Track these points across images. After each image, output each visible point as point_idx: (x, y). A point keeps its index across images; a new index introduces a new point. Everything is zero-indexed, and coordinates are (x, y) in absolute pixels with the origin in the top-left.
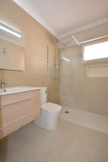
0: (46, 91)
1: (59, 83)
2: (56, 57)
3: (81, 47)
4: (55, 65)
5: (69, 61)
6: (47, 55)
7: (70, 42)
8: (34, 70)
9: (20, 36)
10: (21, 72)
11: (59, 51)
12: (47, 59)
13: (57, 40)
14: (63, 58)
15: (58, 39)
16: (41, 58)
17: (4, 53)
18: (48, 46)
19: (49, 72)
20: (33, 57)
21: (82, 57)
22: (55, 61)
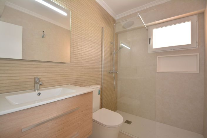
0: (99, 91)
1: (116, 80)
2: (113, 43)
3: (147, 30)
4: (111, 54)
5: (130, 49)
6: (101, 40)
7: (133, 23)
8: (82, 62)
9: (65, 14)
10: (65, 65)
11: (117, 34)
12: (101, 46)
13: (114, 21)
14: (122, 45)
15: (116, 19)
16: (93, 44)
17: (43, 37)
18: (102, 28)
19: (103, 64)
20: (83, 43)
21: (150, 44)
22: (111, 48)
